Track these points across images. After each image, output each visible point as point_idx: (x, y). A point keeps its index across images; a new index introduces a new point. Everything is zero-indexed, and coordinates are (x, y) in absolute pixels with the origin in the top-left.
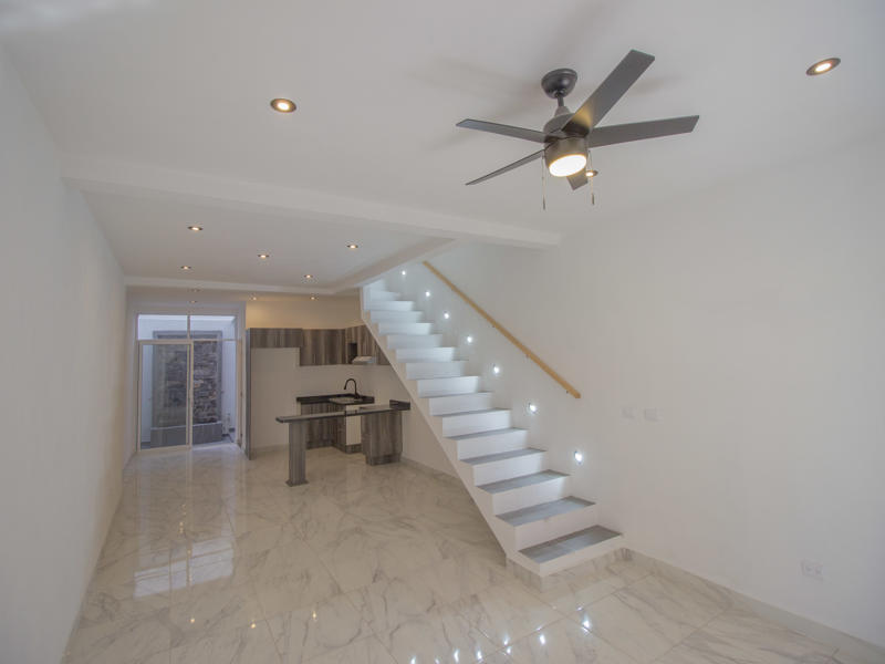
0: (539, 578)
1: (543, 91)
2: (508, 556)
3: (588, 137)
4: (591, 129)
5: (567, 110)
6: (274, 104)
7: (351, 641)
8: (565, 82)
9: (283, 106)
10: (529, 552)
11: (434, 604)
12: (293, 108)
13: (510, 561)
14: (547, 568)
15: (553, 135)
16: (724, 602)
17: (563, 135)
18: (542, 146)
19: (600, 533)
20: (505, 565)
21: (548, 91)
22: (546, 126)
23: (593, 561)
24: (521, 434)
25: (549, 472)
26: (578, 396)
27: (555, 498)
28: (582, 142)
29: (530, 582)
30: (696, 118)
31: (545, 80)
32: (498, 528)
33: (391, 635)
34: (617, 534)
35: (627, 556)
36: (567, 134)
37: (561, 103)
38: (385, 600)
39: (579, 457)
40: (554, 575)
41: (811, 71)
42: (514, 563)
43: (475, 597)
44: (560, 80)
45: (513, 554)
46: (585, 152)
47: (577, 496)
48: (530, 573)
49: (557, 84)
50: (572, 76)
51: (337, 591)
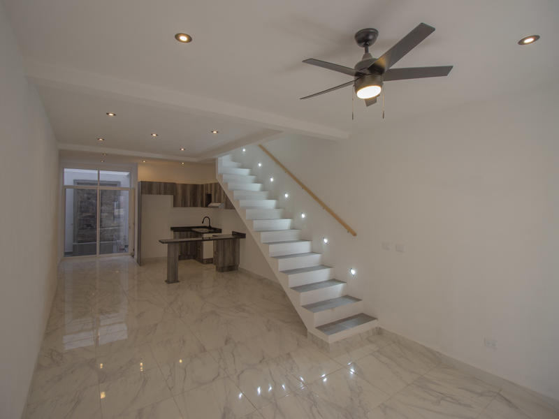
0: (328, 344)
1: (355, 41)
2: (309, 330)
3: (383, 75)
4: (386, 70)
5: (370, 55)
6: (177, 37)
7: (214, 380)
8: (371, 37)
9: (184, 38)
10: (323, 328)
11: (264, 359)
12: (190, 39)
13: (310, 333)
14: (333, 338)
15: (362, 71)
16: (437, 360)
17: (368, 72)
18: (352, 78)
19: (364, 318)
20: (306, 335)
21: (359, 42)
22: (356, 66)
23: (360, 334)
24: (317, 257)
25: (334, 281)
26: (355, 235)
27: (337, 296)
28: (379, 77)
29: (323, 346)
30: (451, 67)
31: (357, 35)
32: (303, 314)
33: (238, 376)
34: (373, 319)
35: (379, 332)
36: (369, 72)
37: (367, 51)
38: (234, 356)
39: (353, 272)
40: (337, 342)
41: (521, 42)
42: (312, 335)
43: (289, 354)
44: (368, 35)
45: (312, 329)
46: (380, 84)
47: (351, 295)
48: (322, 340)
49: (365, 38)
50: (375, 33)
51: (203, 350)
